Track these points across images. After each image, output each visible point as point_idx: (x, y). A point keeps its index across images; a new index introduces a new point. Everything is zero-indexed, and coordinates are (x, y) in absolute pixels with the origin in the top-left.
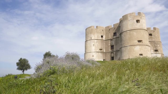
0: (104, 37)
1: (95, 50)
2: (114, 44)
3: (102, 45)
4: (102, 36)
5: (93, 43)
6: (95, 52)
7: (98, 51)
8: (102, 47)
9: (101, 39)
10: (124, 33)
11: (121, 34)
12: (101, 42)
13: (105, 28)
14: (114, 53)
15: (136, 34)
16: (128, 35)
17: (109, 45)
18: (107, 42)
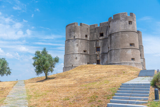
0: (88, 37)
1: (79, 51)
2: (100, 46)
3: (86, 46)
4: (86, 36)
5: (77, 44)
6: (79, 54)
7: (82, 53)
8: (86, 49)
9: (85, 39)
10: (115, 34)
11: (110, 35)
12: (86, 42)
13: (89, 27)
14: (101, 55)
15: (128, 36)
16: (120, 37)
17: (95, 46)
18: (92, 43)
